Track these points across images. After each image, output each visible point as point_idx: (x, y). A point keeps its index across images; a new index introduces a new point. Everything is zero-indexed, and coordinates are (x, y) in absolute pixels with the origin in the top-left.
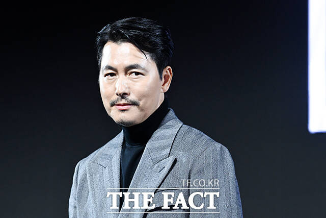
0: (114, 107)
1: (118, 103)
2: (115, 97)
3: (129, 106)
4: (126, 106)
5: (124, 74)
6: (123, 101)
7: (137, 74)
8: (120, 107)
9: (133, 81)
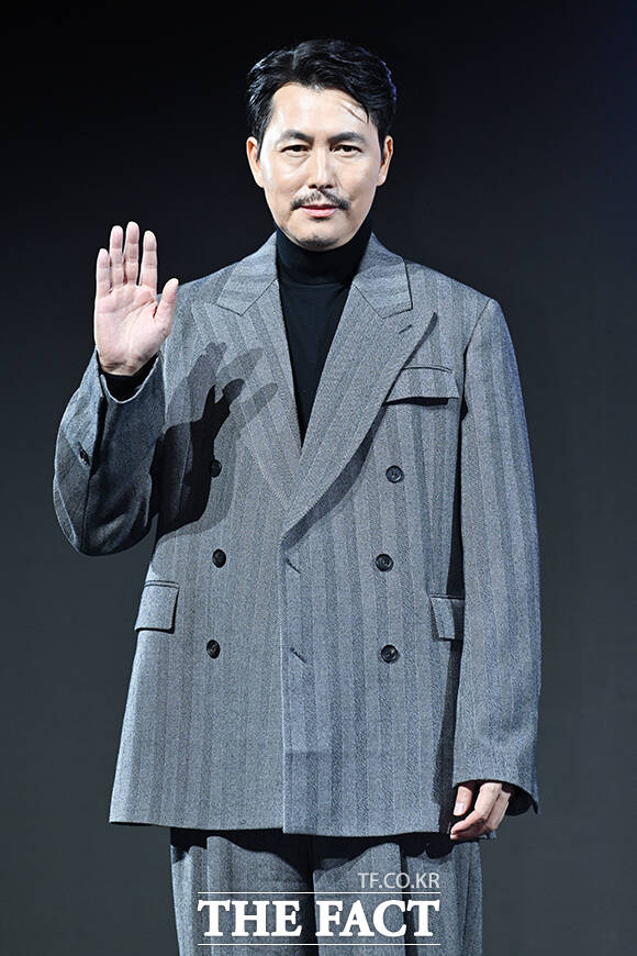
0: (300, 210)
1: (312, 203)
2: (305, 192)
3: (332, 211)
4: (327, 211)
5: (328, 147)
6: (324, 201)
7: (348, 149)
8: (313, 211)
9: (342, 161)
